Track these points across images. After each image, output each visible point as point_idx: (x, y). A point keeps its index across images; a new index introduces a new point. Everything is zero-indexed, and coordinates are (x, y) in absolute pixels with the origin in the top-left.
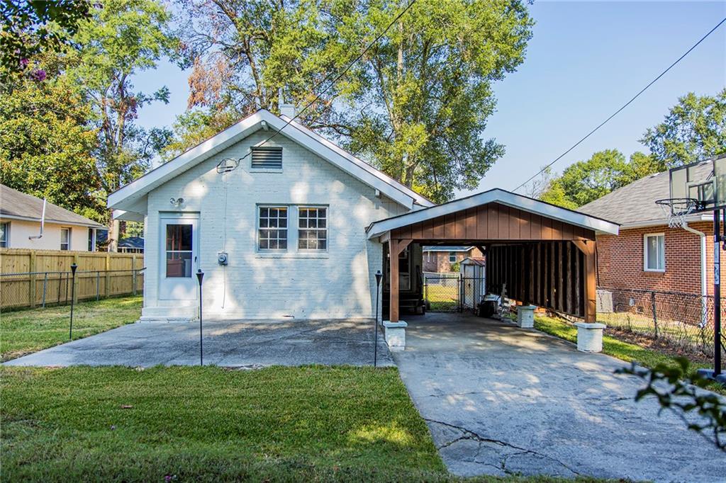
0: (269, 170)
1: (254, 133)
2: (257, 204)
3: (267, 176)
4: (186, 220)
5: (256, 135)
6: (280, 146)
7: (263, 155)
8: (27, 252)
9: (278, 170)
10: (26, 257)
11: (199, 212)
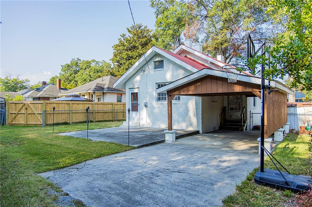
0: (159, 69)
1: (154, 56)
2: (156, 83)
3: (159, 71)
4: (136, 91)
5: (155, 57)
6: (163, 59)
7: (157, 63)
8: (111, 103)
9: (163, 69)
10: (111, 105)
11: (139, 88)
